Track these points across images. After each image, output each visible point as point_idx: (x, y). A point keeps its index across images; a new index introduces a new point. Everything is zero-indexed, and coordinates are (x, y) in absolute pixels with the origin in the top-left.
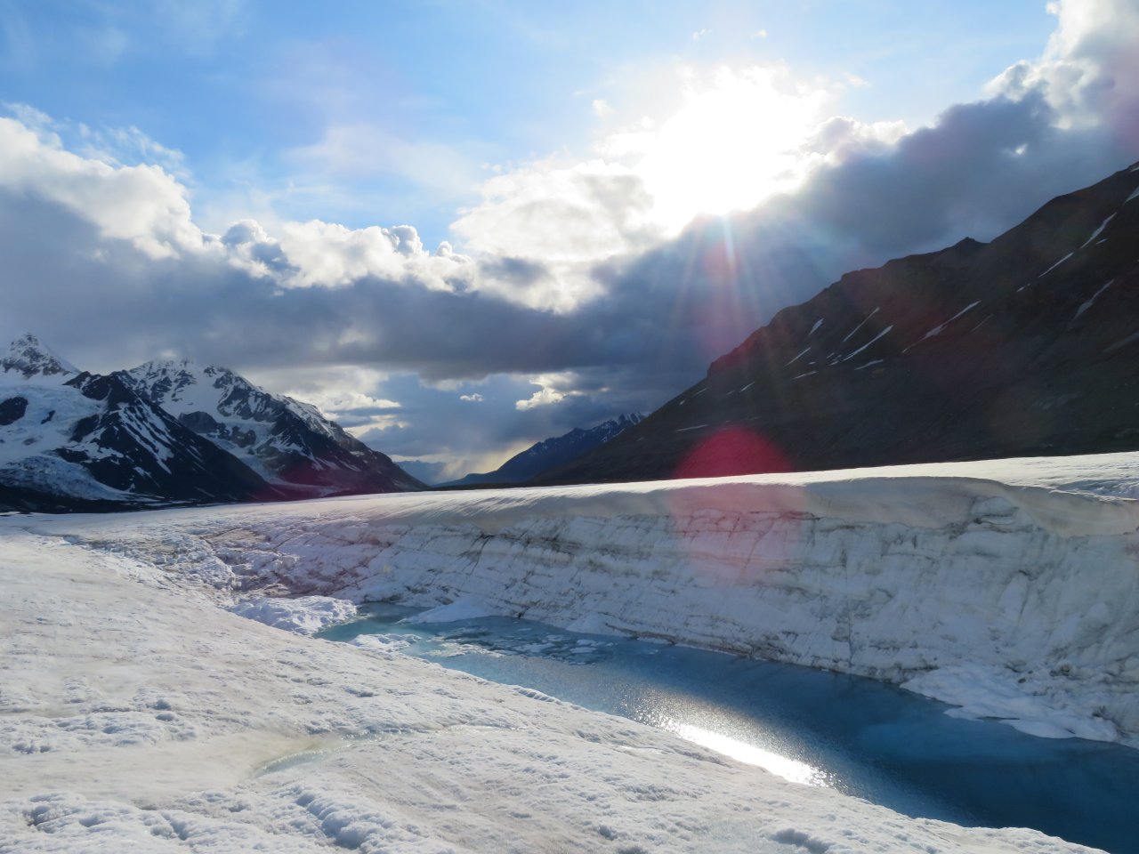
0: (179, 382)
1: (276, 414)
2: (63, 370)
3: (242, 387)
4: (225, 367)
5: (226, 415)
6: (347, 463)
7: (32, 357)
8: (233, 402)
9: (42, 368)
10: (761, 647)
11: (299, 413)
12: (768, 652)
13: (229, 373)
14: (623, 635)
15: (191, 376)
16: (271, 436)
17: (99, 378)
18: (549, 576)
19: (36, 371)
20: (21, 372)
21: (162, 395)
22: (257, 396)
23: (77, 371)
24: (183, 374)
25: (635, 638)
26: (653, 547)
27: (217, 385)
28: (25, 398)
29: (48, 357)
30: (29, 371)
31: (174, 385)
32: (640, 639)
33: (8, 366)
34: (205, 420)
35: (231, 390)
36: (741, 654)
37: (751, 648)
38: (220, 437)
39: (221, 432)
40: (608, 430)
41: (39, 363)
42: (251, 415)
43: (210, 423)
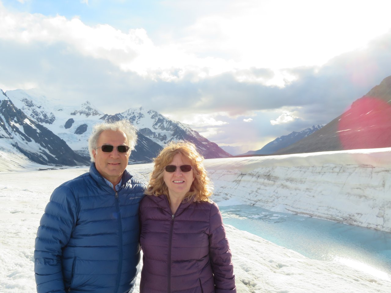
0: (139, 117)
1: (174, 128)
2: (99, 114)
3: (161, 118)
4: (155, 111)
5: (156, 129)
6: (201, 147)
7: (88, 109)
8: (158, 124)
9: (92, 113)
10: (347, 219)
11: (182, 128)
12: (349, 221)
13: (156, 113)
14: (292, 213)
15: (143, 114)
16: (172, 137)
17: (111, 116)
18: (266, 190)
19: (90, 114)
20: (85, 115)
21: (133, 122)
22: (167, 122)
23: (104, 114)
24: (140, 114)
25: (296, 214)
26: (306, 179)
27: (152, 118)
28: (87, 124)
29: (94, 109)
30: (88, 115)
31: (137, 118)
32: (298, 215)
33: (81, 113)
34: (148, 131)
35: (157, 119)
36: (338, 222)
37: (343, 219)
38: (154, 137)
39: (154, 135)
40: (308, 132)
41: (91, 112)
42: (165, 129)
43: (150, 132)
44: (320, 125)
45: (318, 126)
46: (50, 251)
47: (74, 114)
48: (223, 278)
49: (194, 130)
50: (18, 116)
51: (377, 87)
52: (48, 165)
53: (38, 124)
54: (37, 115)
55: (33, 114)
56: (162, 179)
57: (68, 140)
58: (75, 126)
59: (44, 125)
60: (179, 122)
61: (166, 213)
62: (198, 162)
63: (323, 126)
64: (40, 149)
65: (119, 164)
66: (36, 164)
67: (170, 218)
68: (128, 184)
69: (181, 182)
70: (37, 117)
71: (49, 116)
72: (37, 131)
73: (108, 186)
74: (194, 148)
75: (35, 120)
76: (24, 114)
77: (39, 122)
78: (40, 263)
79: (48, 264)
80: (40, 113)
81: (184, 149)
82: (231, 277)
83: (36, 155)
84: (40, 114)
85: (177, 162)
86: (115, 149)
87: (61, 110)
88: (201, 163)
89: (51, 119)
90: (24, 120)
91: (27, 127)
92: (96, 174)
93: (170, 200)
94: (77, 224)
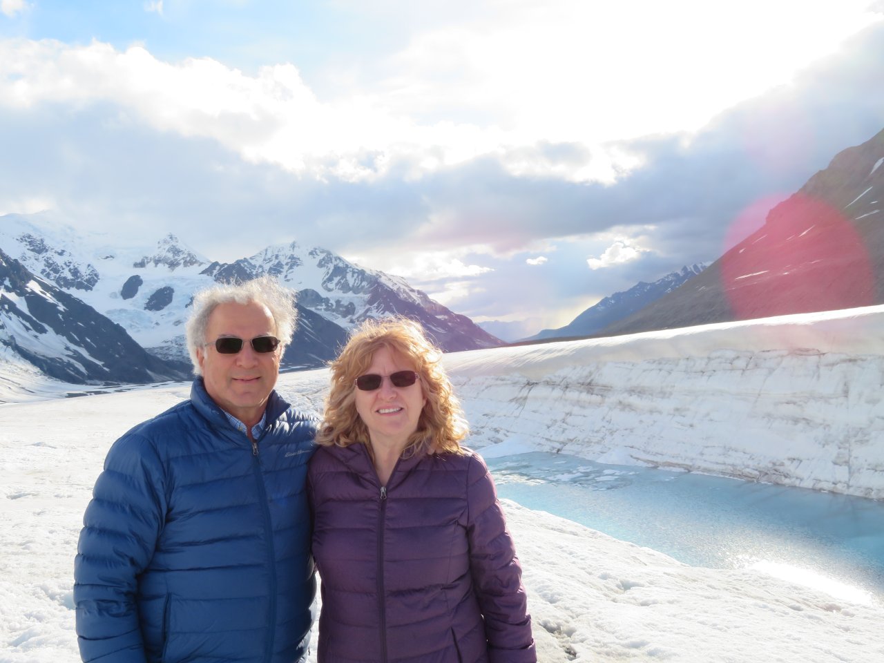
0: (289, 264)
1: (371, 286)
2: (198, 261)
3: (341, 265)
4: (326, 249)
5: (330, 290)
6: (435, 326)
7: (174, 253)
8: (335, 278)
9: (182, 261)
10: (768, 472)
11: (390, 285)
12: (774, 477)
13: (329, 254)
14: (645, 465)
15: (299, 259)
16: (368, 306)
17: (226, 266)
19: (178, 264)
20: (167, 266)
22: (354, 272)
23: (209, 262)
24: (292, 257)
25: (656, 467)
27: (320, 265)
28: (172, 287)
29: (186, 252)
30: (173, 265)
31: (286, 268)
32: (660, 468)
33: (157, 262)
34: (312, 296)
35: (332, 268)
36: (749, 479)
37: (758, 473)
38: (326, 310)
39: (327, 305)
40: (671, 282)
41: (180, 258)
42: (350, 289)
43: (317, 299)
44: (699, 266)
45: (695, 267)
46: (111, 585)
47: (142, 265)
48: (505, 622)
49: (416, 288)
50: (13, 276)
51: (820, 173)
52: (87, 384)
53: (60, 291)
54: (56, 271)
55: (48, 270)
56: (353, 408)
57: (131, 326)
58: (144, 293)
59: (74, 292)
60: (381, 272)
61: (367, 483)
62: (430, 363)
63: (705, 266)
64: (67, 348)
65: (258, 378)
66: (60, 382)
67: (377, 494)
68: (280, 424)
69: (395, 410)
70: (58, 275)
71: (84, 272)
72: (58, 307)
73: (233, 429)
74: (419, 331)
75: (53, 284)
76: (26, 269)
77: (61, 287)
78: (89, 612)
79: (108, 613)
80: (64, 266)
81: (396, 335)
82: (522, 621)
83: (59, 363)
84: (63, 269)
85: (383, 366)
86: (246, 346)
87: (111, 257)
88: (437, 364)
89: (89, 279)
90: (28, 285)
91: (33, 300)
92: (205, 404)
93: (374, 454)
94: (169, 520)
